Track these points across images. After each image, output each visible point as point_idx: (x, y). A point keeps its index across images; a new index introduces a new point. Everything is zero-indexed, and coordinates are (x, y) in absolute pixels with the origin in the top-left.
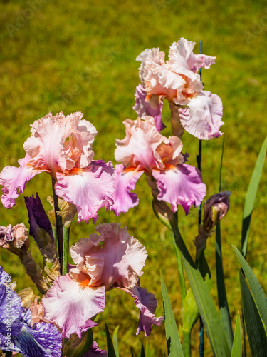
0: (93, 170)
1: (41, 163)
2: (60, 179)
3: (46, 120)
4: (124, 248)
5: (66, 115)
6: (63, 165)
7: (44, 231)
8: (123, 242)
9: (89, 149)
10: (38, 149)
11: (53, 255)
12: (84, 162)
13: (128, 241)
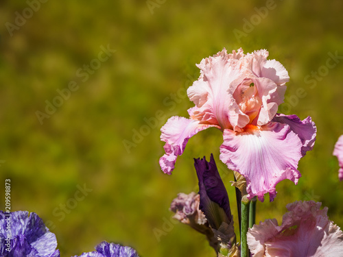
0: (277, 130)
1: (208, 116)
2: (228, 140)
3: (217, 60)
4: (320, 237)
5: (245, 53)
6: (234, 120)
7: (218, 205)
8: (320, 228)
9: (269, 101)
10: (205, 97)
11: (229, 239)
12: (264, 118)
13: (325, 227)
